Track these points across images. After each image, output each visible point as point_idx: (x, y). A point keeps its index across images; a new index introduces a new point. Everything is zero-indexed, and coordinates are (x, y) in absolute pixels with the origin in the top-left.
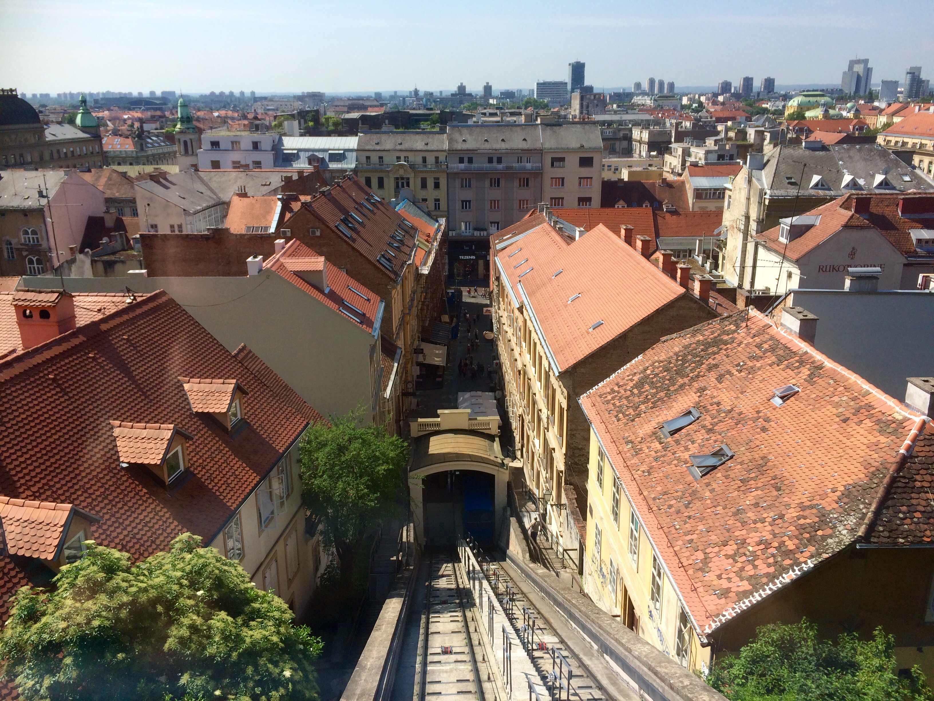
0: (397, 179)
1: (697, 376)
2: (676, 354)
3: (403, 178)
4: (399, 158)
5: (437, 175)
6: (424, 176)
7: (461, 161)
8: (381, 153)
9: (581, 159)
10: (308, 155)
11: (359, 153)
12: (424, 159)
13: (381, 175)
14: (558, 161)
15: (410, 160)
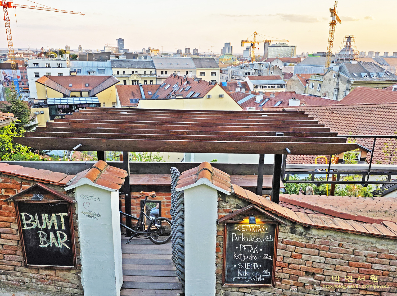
0: (133, 81)
3: (135, 81)
4: (133, 72)
5: (152, 79)
6: (146, 79)
7: (162, 73)
8: (124, 70)
9: (212, 73)
10: (88, 69)
11: (113, 69)
12: (145, 72)
13: (125, 79)
14: (202, 73)
15: (139, 73)
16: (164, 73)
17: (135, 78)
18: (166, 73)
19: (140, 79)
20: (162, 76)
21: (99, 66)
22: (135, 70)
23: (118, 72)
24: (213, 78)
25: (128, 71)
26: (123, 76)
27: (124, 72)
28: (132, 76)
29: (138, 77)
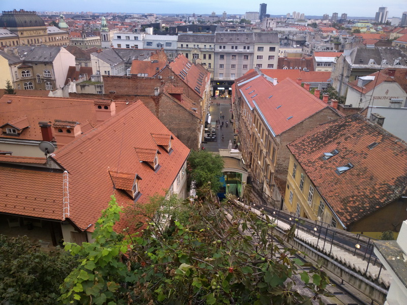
0: (194, 54)
1: (337, 138)
2: (327, 129)
3: (196, 54)
4: (194, 46)
5: (210, 53)
6: (205, 53)
8: (187, 43)
9: (270, 48)
10: (157, 43)
11: (178, 43)
12: (205, 46)
13: (187, 53)
14: (260, 49)
15: (200, 46)
16: (222, 47)
17: (196, 52)
18: (224, 47)
19: (199, 53)
20: (220, 50)
21: (167, 40)
22: (196, 44)
23: (182, 45)
24: (272, 53)
25: (191, 45)
26: (186, 49)
27: (187, 45)
28: (193, 50)
29: (199, 51)
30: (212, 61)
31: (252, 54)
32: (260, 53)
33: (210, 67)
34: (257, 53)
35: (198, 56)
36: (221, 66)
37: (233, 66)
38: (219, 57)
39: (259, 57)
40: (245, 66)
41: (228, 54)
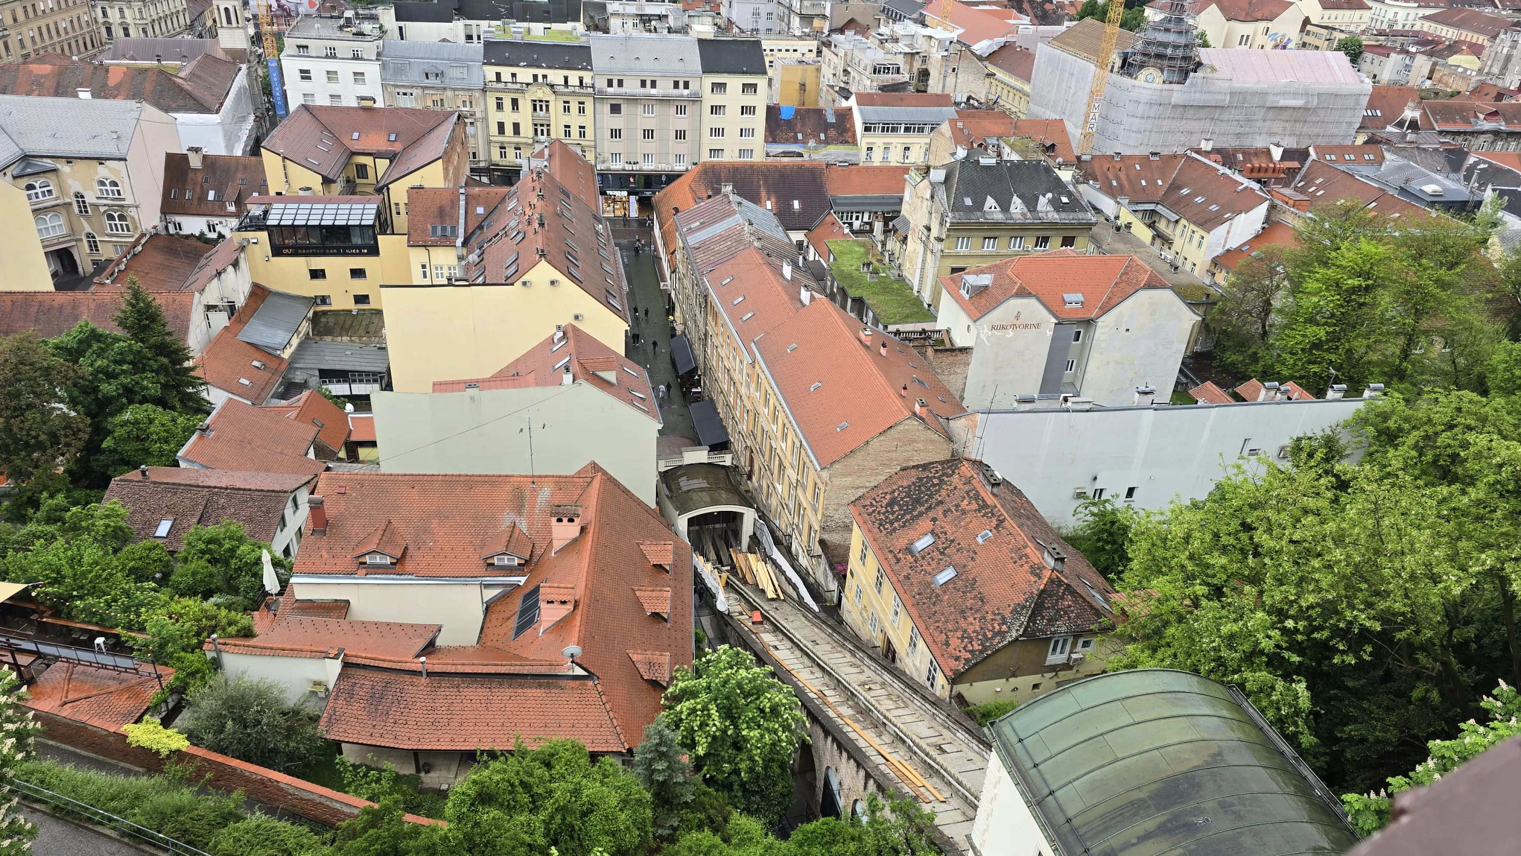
0: (535, 101)
1: (930, 508)
2: (914, 484)
3: (541, 101)
4: (535, 77)
7: (610, 83)
8: (513, 70)
9: (744, 86)
10: (425, 67)
11: (486, 67)
12: (566, 78)
14: (719, 87)
15: (550, 79)
16: (615, 83)
17: (541, 94)
18: (621, 83)
19: (551, 98)
20: (610, 90)
21: (452, 57)
22: (540, 72)
23: (498, 75)
24: (749, 100)
25: (525, 75)
26: (510, 86)
27: (514, 75)
28: (532, 89)
29: (547, 90)
30: (587, 120)
31: (696, 99)
32: (717, 99)
33: (582, 134)
34: (711, 99)
35: (547, 106)
36: (616, 133)
37: (648, 134)
38: (607, 108)
39: (715, 109)
40: (680, 135)
41: (633, 100)
